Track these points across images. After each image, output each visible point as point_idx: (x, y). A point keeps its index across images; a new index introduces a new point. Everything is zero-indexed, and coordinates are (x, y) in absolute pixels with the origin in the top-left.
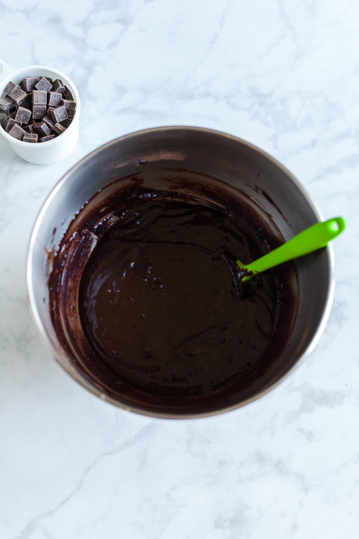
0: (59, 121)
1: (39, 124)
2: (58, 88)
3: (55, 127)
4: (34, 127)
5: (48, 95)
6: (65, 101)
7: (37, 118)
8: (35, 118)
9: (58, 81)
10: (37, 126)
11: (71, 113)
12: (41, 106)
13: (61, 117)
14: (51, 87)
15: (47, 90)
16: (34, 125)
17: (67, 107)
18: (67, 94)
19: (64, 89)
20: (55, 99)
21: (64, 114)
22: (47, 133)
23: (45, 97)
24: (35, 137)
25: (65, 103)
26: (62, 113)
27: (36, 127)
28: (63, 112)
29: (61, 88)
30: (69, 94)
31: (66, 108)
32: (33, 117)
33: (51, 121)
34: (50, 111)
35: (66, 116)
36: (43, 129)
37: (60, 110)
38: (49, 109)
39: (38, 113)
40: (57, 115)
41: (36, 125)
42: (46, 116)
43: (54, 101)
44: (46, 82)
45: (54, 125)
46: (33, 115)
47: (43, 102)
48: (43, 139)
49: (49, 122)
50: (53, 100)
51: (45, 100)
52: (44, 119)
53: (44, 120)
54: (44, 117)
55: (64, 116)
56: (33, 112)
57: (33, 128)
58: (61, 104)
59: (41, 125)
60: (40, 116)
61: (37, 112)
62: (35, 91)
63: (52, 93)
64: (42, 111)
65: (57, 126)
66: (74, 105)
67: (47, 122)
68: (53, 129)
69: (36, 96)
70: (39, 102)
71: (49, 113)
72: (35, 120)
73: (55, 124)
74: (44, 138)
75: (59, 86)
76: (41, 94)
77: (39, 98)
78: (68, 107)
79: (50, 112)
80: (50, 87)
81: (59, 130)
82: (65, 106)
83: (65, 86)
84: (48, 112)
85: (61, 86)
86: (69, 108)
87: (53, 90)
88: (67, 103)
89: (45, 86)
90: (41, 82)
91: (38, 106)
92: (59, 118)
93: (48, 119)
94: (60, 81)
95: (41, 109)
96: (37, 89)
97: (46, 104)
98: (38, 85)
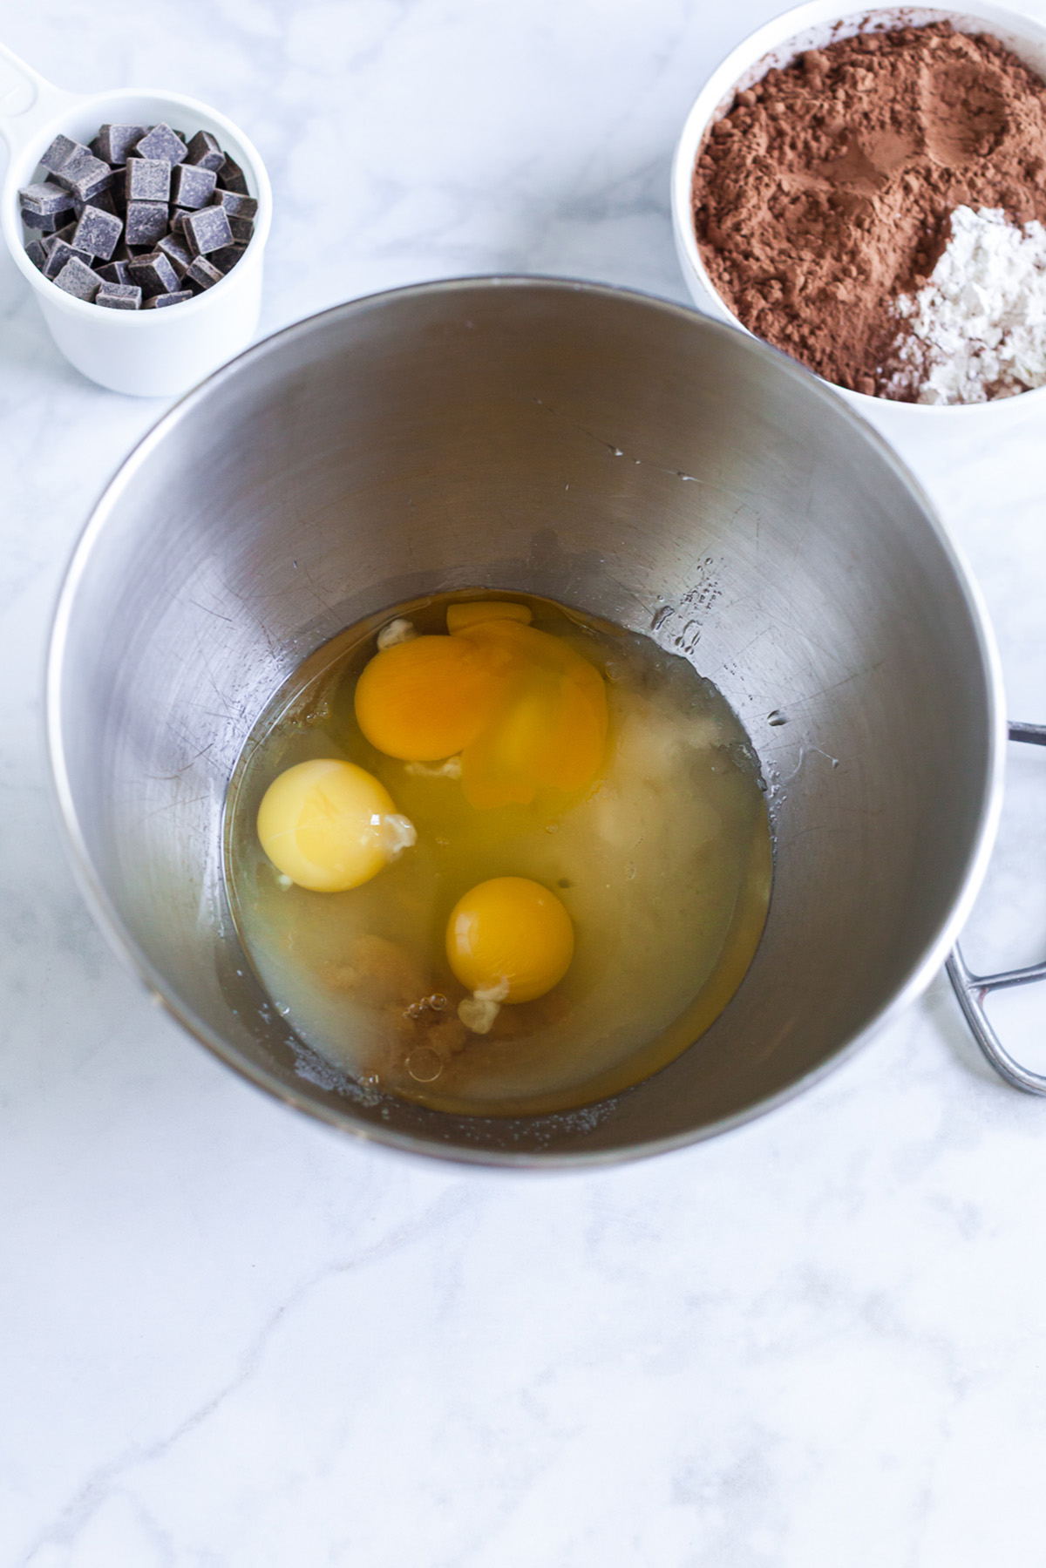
0: (206, 249)
1: (145, 259)
2: (203, 155)
3: (195, 266)
4: (130, 266)
5: (176, 174)
6: (225, 194)
7: (140, 243)
8: (134, 243)
9: (205, 135)
10: (139, 263)
11: (243, 229)
12: (153, 205)
13: (212, 237)
14: (184, 152)
15: (172, 160)
16: (130, 262)
17: (230, 211)
18: (229, 175)
19: (220, 158)
20: (194, 184)
21: (220, 231)
22: (169, 284)
23: (166, 179)
24: (132, 293)
25: (225, 198)
26: (214, 227)
27: (138, 265)
28: (219, 223)
29: (214, 156)
30: (235, 176)
31: (229, 214)
32: (128, 237)
33: (181, 252)
34: (179, 222)
35: (228, 237)
36: (159, 273)
37: (211, 218)
38: (176, 216)
39: (141, 228)
40: (201, 231)
41: (136, 262)
42: (167, 234)
43: (192, 193)
44: (167, 137)
45: (189, 263)
46: (127, 231)
47: (160, 194)
48: (157, 302)
49: (175, 251)
50: (188, 188)
51: (165, 188)
52: (162, 243)
53: (160, 247)
54: (160, 239)
55: (222, 236)
56: (128, 222)
57: (126, 268)
58: (212, 200)
59: (153, 258)
60: (148, 236)
61: (139, 222)
62: (134, 160)
63: (185, 167)
64: (156, 221)
65: (199, 264)
66: (250, 206)
67: (171, 253)
68: (189, 273)
69: (139, 173)
70: (145, 192)
71: (176, 228)
72: (132, 247)
73: (194, 259)
74: (160, 297)
75: (206, 148)
76: (154, 170)
77: (147, 182)
78: (234, 211)
79: (179, 225)
80: (180, 152)
81: (206, 275)
82: (226, 207)
83: (226, 154)
84: (172, 223)
85: (213, 150)
86: (236, 215)
87: (188, 160)
88: (231, 197)
89: (166, 149)
90: (153, 135)
91: (143, 205)
92: (206, 242)
93: (174, 245)
94: (211, 137)
95: (153, 216)
96: (140, 156)
97: (167, 198)
98: (144, 143)
